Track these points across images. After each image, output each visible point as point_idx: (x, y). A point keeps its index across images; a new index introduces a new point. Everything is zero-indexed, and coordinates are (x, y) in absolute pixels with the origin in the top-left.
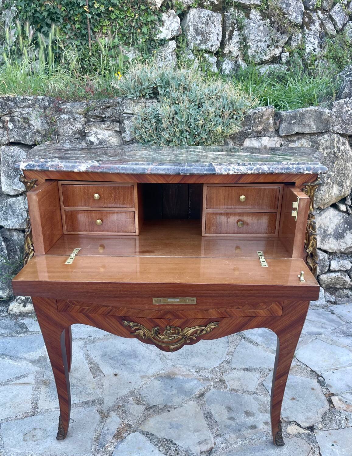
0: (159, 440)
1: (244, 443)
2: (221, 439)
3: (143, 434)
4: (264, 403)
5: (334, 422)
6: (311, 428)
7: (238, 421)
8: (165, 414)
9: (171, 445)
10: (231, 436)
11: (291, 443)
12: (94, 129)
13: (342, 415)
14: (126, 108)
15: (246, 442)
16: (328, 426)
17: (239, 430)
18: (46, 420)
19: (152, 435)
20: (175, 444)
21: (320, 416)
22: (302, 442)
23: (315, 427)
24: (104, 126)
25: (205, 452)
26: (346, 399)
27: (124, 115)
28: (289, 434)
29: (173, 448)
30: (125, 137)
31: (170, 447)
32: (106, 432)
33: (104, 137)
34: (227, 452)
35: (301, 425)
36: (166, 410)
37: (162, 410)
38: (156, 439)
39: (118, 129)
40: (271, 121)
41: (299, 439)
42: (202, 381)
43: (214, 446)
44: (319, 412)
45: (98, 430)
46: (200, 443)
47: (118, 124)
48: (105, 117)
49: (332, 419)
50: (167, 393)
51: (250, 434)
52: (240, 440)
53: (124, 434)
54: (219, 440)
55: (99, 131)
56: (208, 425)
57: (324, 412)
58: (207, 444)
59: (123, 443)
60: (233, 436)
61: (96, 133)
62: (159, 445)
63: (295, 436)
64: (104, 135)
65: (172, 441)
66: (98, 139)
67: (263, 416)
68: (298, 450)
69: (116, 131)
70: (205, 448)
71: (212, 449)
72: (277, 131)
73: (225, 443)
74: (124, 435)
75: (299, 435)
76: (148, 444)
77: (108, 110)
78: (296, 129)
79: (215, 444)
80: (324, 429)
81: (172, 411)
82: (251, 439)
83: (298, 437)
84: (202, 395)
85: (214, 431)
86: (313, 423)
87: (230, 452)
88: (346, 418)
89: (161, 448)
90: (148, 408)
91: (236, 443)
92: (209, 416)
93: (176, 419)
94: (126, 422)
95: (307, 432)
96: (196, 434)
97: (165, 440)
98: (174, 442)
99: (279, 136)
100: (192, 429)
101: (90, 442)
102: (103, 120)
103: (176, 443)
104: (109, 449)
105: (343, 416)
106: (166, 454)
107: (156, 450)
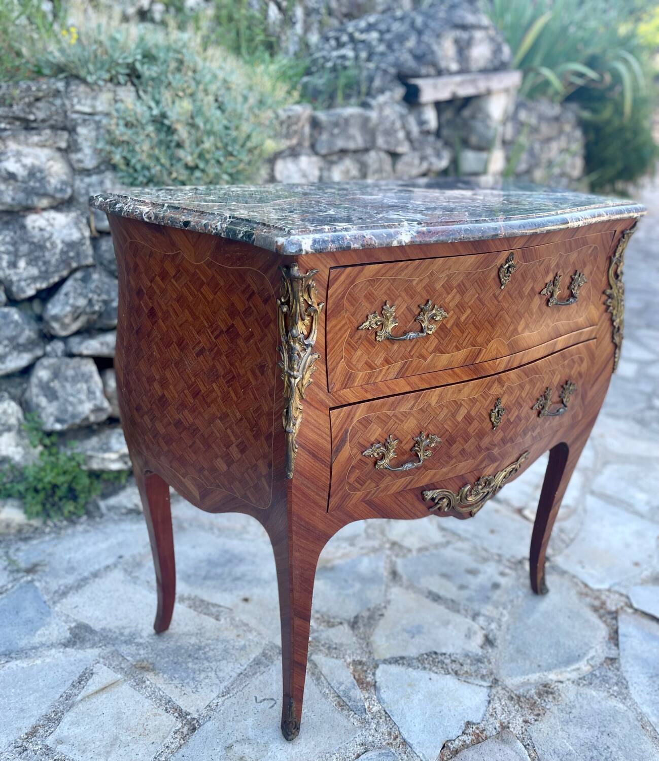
0: (421, 660)
2: (482, 618)
3: (390, 663)
7: (472, 587)
8: (383, 622)
9: (440, 658)
12: (12, 146)
14: (79, 102)
18: (228, 723)
19: (402, 658)
20: (444, 654)
24: (36, 139)
25: (485, 645)
27: (75, 116)
29: (448, 661)
30: (80, 161)
31: (443, 662)
32: (343, 688)
33: (37, 163)
36: (378, 616)
37: (371, 618)
38: (415, 661)
39: (63, 145)
40: (307, 130)
42: (372, 555)
43: (484, 632)
45: (327, 692)
46: (468, 637)
47: (65, 135)
48: (35, 121)
53: (366, 677)
54: (481, 620)
55: (25, 150)
56: (448, 609)
58: (476, 633)
59: (382, 691)
60: (490, 607)
61: (18, 155)
62: (427, 666)
64: (37, 157)
65: (436, 653)
66: (24, 166)
69: (59, 149)
70: (479, 639)
71: (485, 637)
72: (313, 147)
73: (493, 621)
74: (368, 679)
76: (414, 673)
77: (39, 104)
78: (340, 144)
81: (387, 613)
82: (509, 601)
84: (394, 574)
90: (354, 626)
91: (502, 615)
92: (436, 598)
93: (404, 622)
96: (450, 627)
97: (425, 656)
98: (439, 651)
99: (316, 153)
100: (438, 624)
101: (337, 716)
102: (28, 126)
103: (444, 651)
104: (375, 709)
106: (449, 673)
107: (433, 675)
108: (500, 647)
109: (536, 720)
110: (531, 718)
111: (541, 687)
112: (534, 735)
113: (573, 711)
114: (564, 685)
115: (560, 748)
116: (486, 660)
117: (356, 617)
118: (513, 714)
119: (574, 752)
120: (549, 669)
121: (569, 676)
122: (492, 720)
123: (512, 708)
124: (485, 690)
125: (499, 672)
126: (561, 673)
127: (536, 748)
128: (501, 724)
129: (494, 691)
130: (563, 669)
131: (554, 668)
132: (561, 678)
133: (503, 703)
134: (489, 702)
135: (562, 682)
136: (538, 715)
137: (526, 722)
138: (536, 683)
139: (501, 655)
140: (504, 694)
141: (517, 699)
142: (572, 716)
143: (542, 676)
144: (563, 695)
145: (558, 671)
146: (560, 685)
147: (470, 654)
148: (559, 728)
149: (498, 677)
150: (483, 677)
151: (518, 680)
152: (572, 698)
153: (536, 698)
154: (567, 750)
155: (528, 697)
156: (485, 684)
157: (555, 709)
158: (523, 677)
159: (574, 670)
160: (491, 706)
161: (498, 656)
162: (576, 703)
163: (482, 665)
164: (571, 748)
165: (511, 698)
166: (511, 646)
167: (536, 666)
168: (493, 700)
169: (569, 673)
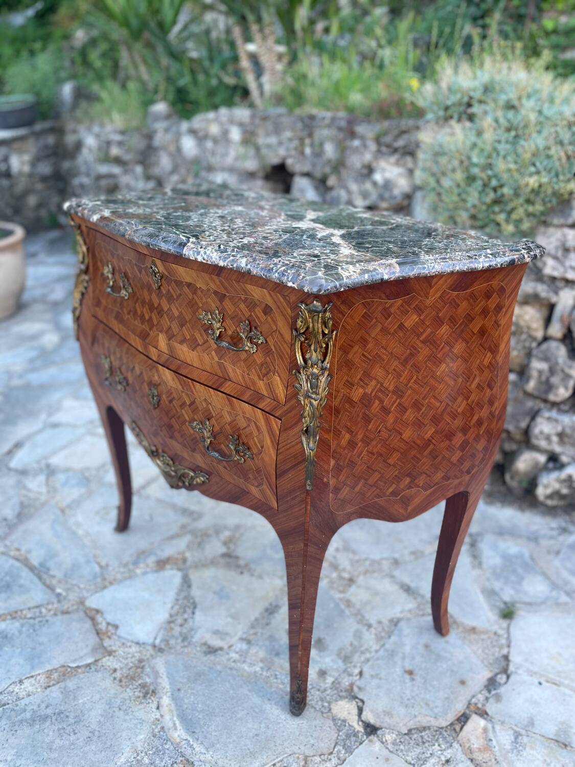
0: (187, 598)
1: (260, 672)
2: (244, 646)
3: (185, 579)
4: (361, 646)
5: (418, 750)
6: (371, 729)
8: (232, 574)
9: (189, 611)
10: (258, 652)
11: (317, 722)
13: (449, 751)
15: (265, 673)
16: (402, 747)
17: (277, 654)
19: (190, 587)
20: (193, 613)
21: (411, 725)
22: (329, 735)
23: (379, 732)
25: (209, 647)
26: (495, 737)
28: (330, 710)
29: (186, 616)
31: (185, 612)
34: (229, 666)
35: (364, 713)
36: (239, 570)
37: (238, 566)
38: (187, 594)
41: (333, 727)
43: (226, 647)
44: (419, 718)
46: (216, 632)
49: (424, 743)
50: (269, 551)
51: (283, 669)
52: (261, 665)
56: (256, 619)
57: (427, 725)
58: (222, 639)
60: (262, 654)
62: (181, 602)
63: (334, 720)
65: (195, 607)
67: (333, 661)
68: (310, 738)
70: (216, 642)
71: (221, 649)
73: (241, 655)
75: (340, 724)
76: (173, 593)
79: (230, 647)
80: (390, 746)
81: (246, 578)
82: (276, 675)
83: (335, 725)
85: (252, 631)
86: (385, 725)
87: (231, 669)
88: (448, 761)
89: (177, 607)
90: (227, 555)
91: (252, 665)
92: (270, 611)
93: (234, 587)
94: (188, 555)
95: (360, 728)
96: (229, 620)
97: (191, 601)
98: (197, 610)
100: (233, 610)
103: (197, 613)
105: (448, 754)
106: (171, 616)
107: (169, 606)
108: (205, 658)
109: (115, 679)
110: (118, 675)
111: (152, 688)
112: (100, 675)
113: (121, 712)
114: (154, 710)
115: (82, 692)
116: (186, 644)
117: (237, 558)
118: (123, 661)
119: (76, 703)
120: (174, 698)
121: (167, 717)
122: (118, 644)
123: (129, 660)
124: (151, 641)
125: (172, 654)
126: (171, 711)
127: (86, 674)
128: (115, 651)
129: (150, 648)
130: (175, 713)
131: (176, 705)
132: (165, 709)
133: (136, 654)
134: (138, 643)
135: (158, 708)
136: (121, 681)
137: (115, 670)
138: (157, 684)
139: (193, 658)
140: (145, 655)
141: (140, 665)
142: (116, 710)
143: (165, 690)
144: (142, 706)
145: (173, 707)
146: (154, 705)
147: (193, 632)
148: (103, 695)
149: (165, 652)
150: (166, 641)
151: (162, 669)
152: (137, 714)
153: (140, 682)
154: (79, 698)
155: (141, 675)
156: (157, 642)
157: (125, 695)
158: (165, 674)
159: (175, 724)
160: (133, 644)
161: (193, 655)
162: (131, 717)
163: (180, 640)
164: (80, 701)
165: (140, 661)
166: (206, 669)
167: (178, 687)
168: (140, 647)
169: (170, 718)
